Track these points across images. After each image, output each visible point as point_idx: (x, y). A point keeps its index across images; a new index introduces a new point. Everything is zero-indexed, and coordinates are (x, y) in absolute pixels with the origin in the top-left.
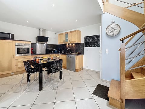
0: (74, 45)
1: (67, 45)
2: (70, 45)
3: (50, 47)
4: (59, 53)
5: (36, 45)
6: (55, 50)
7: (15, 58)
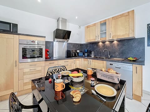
0: (115, 42)
1: (100, 44)
2: (107, 43)
3: (72, 47)
4: (85, 56)
5: (53, 44)
6: (78, 51)
7: (17, 66)
